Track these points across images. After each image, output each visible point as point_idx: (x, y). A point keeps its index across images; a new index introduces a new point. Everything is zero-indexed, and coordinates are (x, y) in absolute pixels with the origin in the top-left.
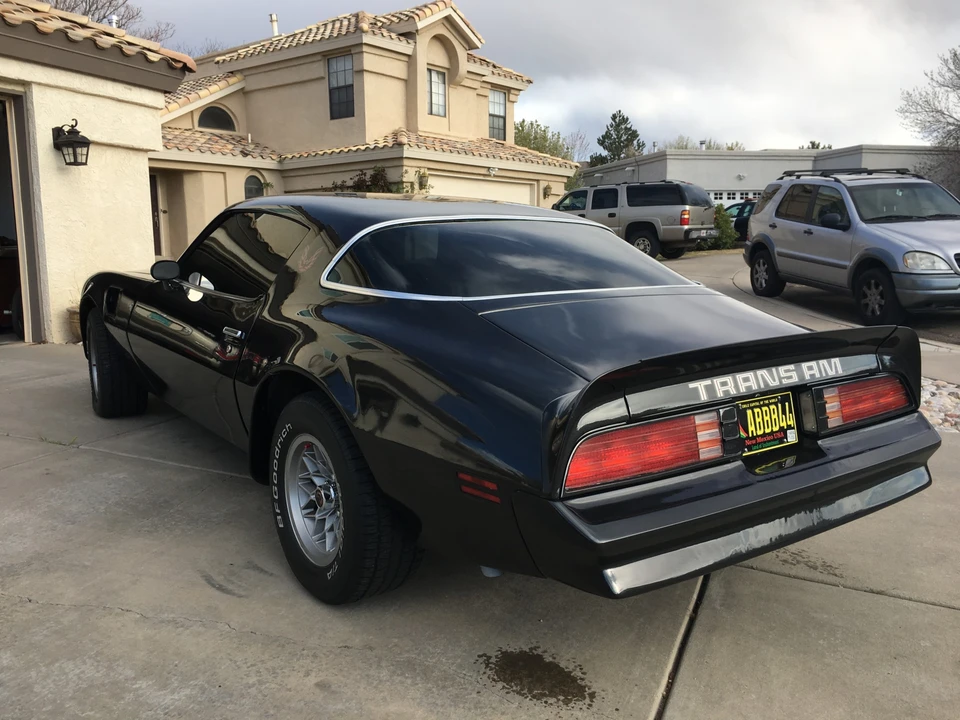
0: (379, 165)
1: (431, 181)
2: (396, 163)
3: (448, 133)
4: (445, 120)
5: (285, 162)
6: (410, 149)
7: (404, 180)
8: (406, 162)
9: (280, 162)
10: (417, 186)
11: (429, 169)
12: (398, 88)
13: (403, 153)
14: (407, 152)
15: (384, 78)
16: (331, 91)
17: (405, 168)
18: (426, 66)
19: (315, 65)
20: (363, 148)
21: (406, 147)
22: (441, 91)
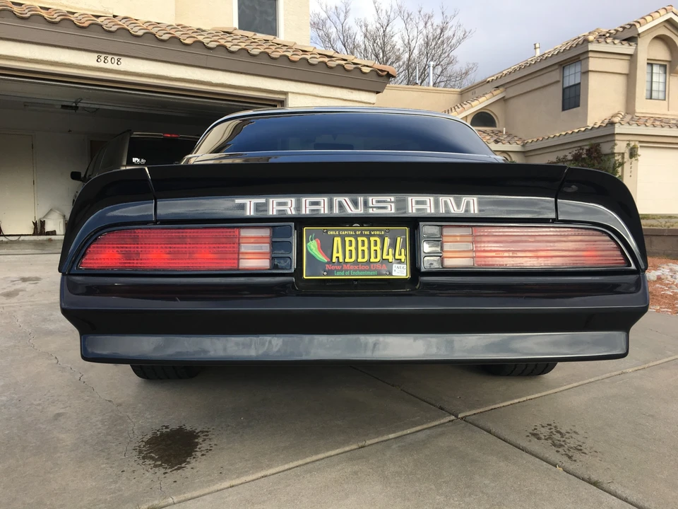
0: (593, 142)
1: (640, 151)
2: (609, 139)
3: (666, 112)
4: (665, 102)
5: (527, 145)
6: (621, 126)
7: (616, 151)
8: (617, 137)
9: (523, 146)
10: (627, 156)
11: (640, 142)
12: (620, 82)
13: (614, 131)
14: (618, 129)
15: (607, 75)
16: (564, 90)
17: (616, 142)
18: (646, 62)
19: (553, 73)
20: (583, 129)
21: (617, 126)
22: (662, 79)
